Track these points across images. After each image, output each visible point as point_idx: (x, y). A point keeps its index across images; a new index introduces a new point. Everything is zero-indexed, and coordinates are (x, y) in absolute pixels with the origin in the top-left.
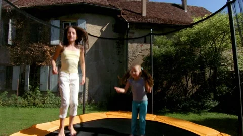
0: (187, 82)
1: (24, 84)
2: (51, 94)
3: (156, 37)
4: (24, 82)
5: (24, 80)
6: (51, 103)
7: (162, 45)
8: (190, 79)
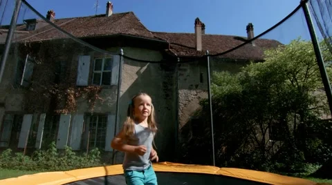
0: (264, 134)
1: (36, 137)
2: (71, 153)
3: (215, 73)
4: (36, 134)
5: (37, 131)
6: (69, 165)
7: (224, 83)
8: (268, 131)
